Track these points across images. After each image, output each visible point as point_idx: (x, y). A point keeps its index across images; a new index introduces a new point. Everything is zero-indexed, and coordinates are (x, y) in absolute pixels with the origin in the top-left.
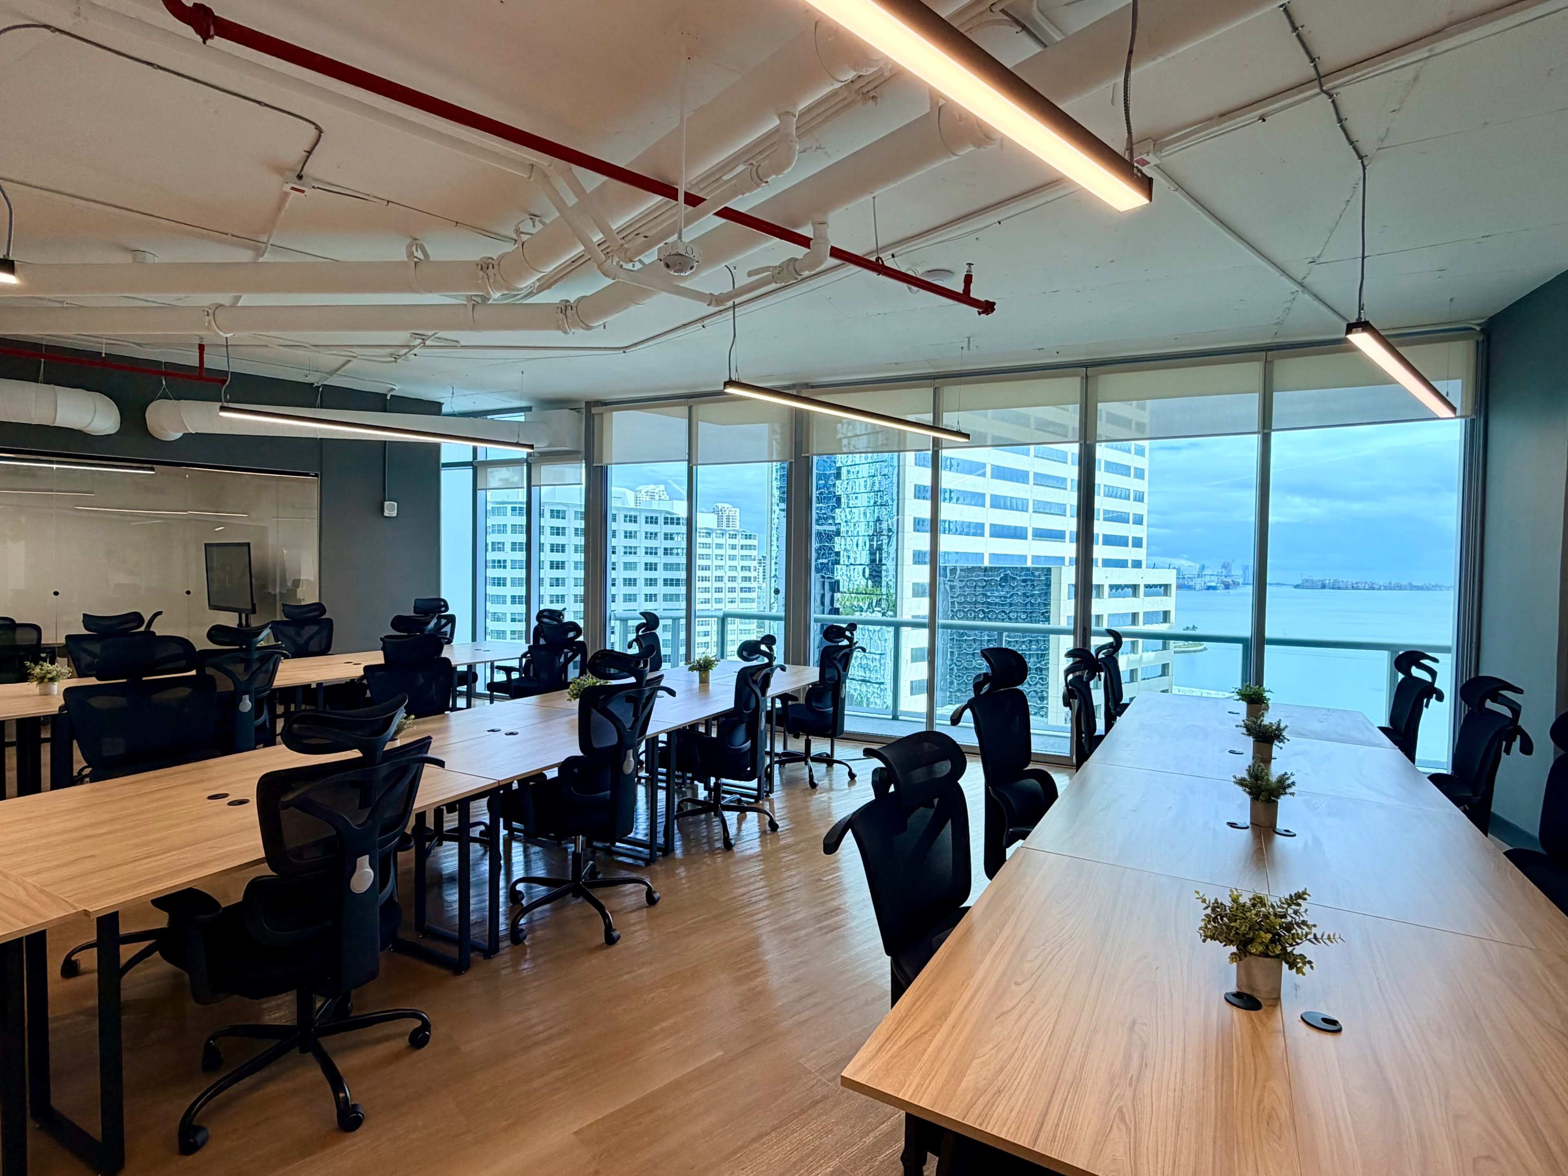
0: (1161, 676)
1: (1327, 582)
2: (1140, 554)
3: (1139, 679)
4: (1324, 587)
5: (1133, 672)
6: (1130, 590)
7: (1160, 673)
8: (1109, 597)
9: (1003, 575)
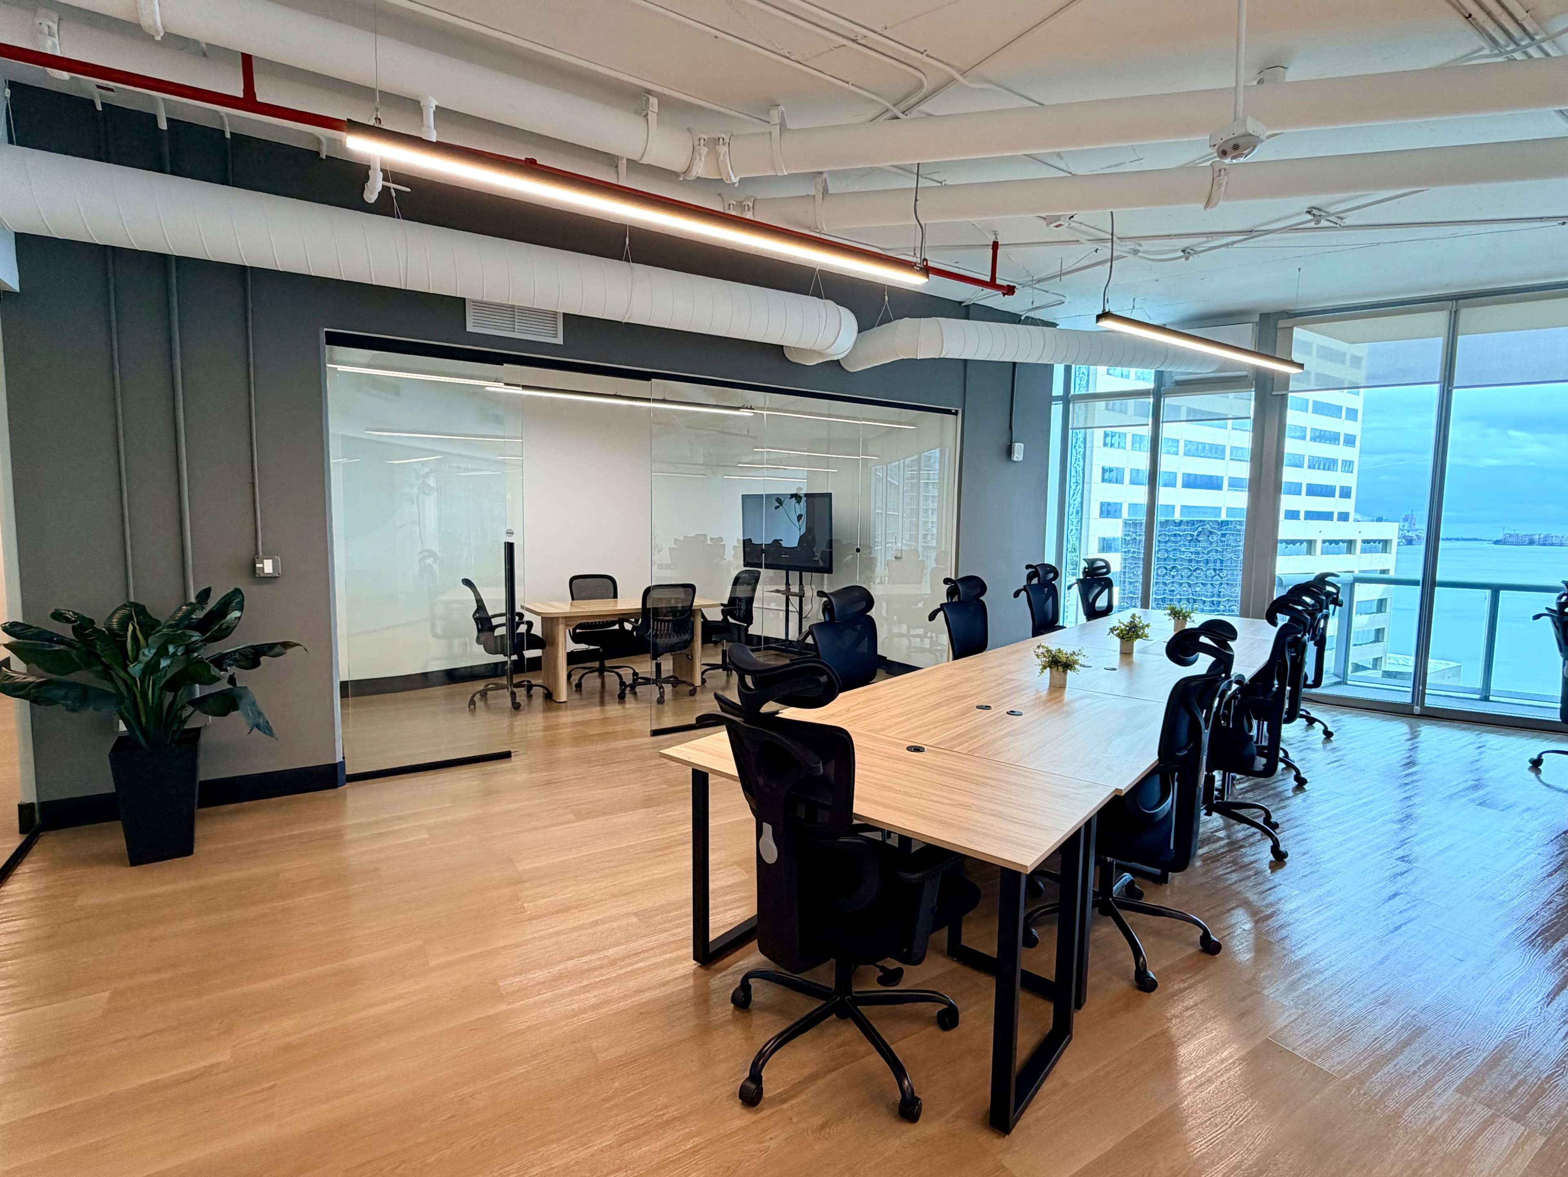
0: (1375, 642)
1: (1537, 537)
2: (1348, 505)
4: (1532, 543)
6: (1345, 546)
8: (1322, 554)
9: (1200, 529)
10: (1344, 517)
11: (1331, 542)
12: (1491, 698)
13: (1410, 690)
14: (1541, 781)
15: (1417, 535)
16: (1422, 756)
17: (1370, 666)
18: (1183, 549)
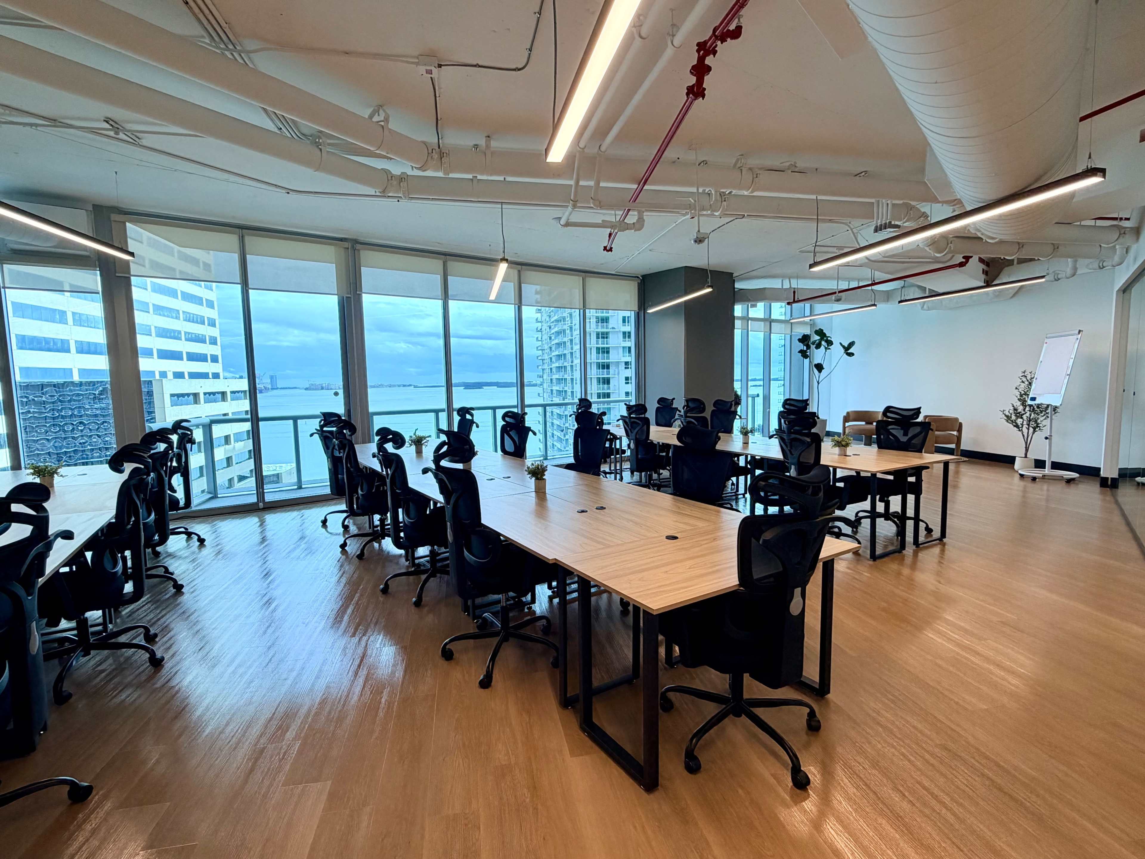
2: (217, 368)
3: (234, 463)
4: (322, 388)
5: (229, 460)
6: (191, 397)
7: (248, 457)
8: (205, 403)
9: (101, 389)
10: (216, 376)
11: (210, 394)
12: (303, 486)
13: (255, 492)
14: (328, 532)
15: (264, 387)
16: (269, 534)
17: (249, 475)
18: (87, 407)
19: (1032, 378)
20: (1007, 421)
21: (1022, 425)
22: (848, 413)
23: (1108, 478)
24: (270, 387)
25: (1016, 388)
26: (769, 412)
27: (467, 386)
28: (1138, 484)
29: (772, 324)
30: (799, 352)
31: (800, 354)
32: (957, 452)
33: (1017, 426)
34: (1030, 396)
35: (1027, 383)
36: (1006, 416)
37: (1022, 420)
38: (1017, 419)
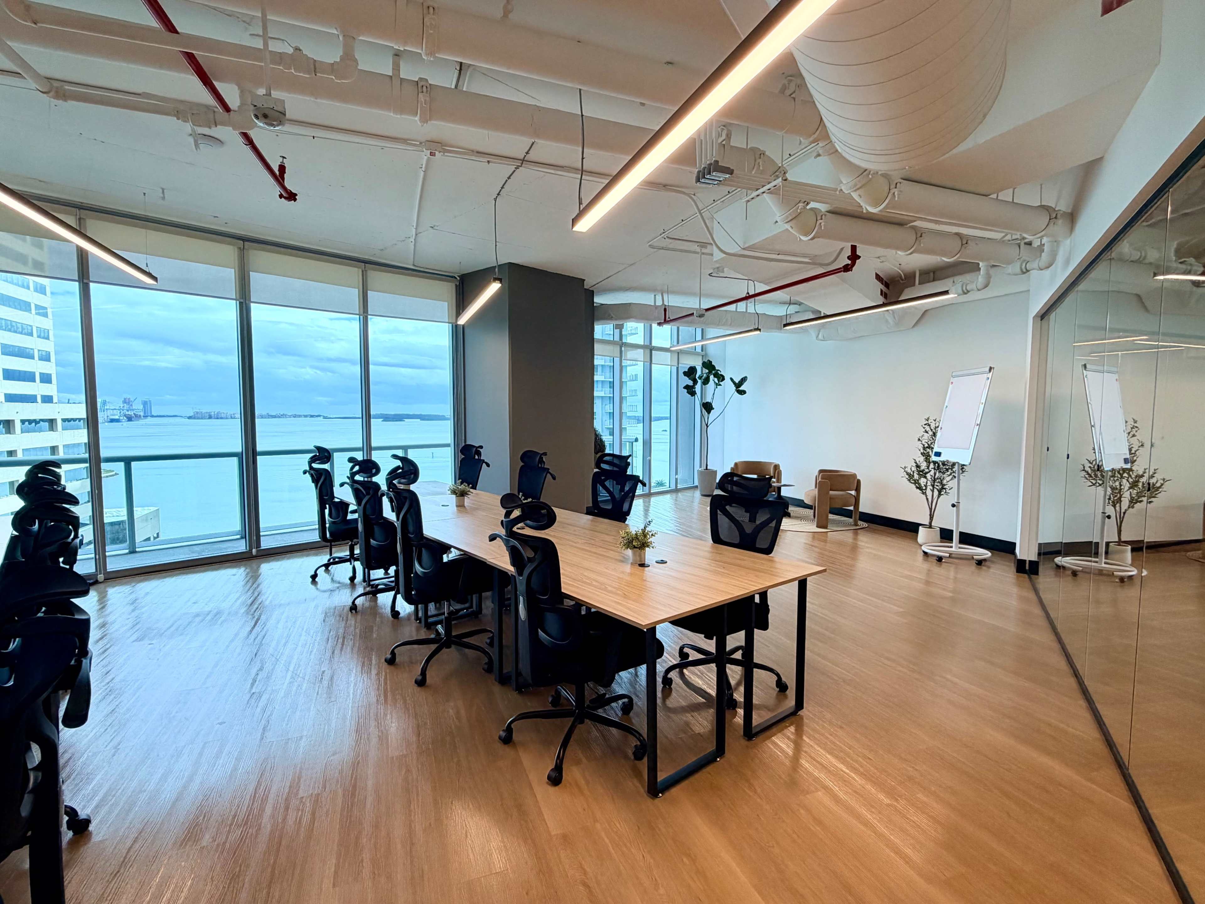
1: (213, 413)
2: (49, 389)
4: (210, 417)
6: (46, 424)
8: (22, 432)
15: (134, 414)
19: (936, 427)
20: (909, 480)
21: (926, 486)
22: (736, 464)
23: (1025, 561)
24: (142, 414)
25: (919, 440)
26: (650, 461)
27: (387, 418)
28: (1058, 567)
29: (653, 352)
30: (685, 388)
31: (686, 390)
32: (856, 513)
33: (920, 488)
34: (934, 450)
35: (931, 433)
36: (907, 474)
37: (925, 480)
38: (920, 478)
